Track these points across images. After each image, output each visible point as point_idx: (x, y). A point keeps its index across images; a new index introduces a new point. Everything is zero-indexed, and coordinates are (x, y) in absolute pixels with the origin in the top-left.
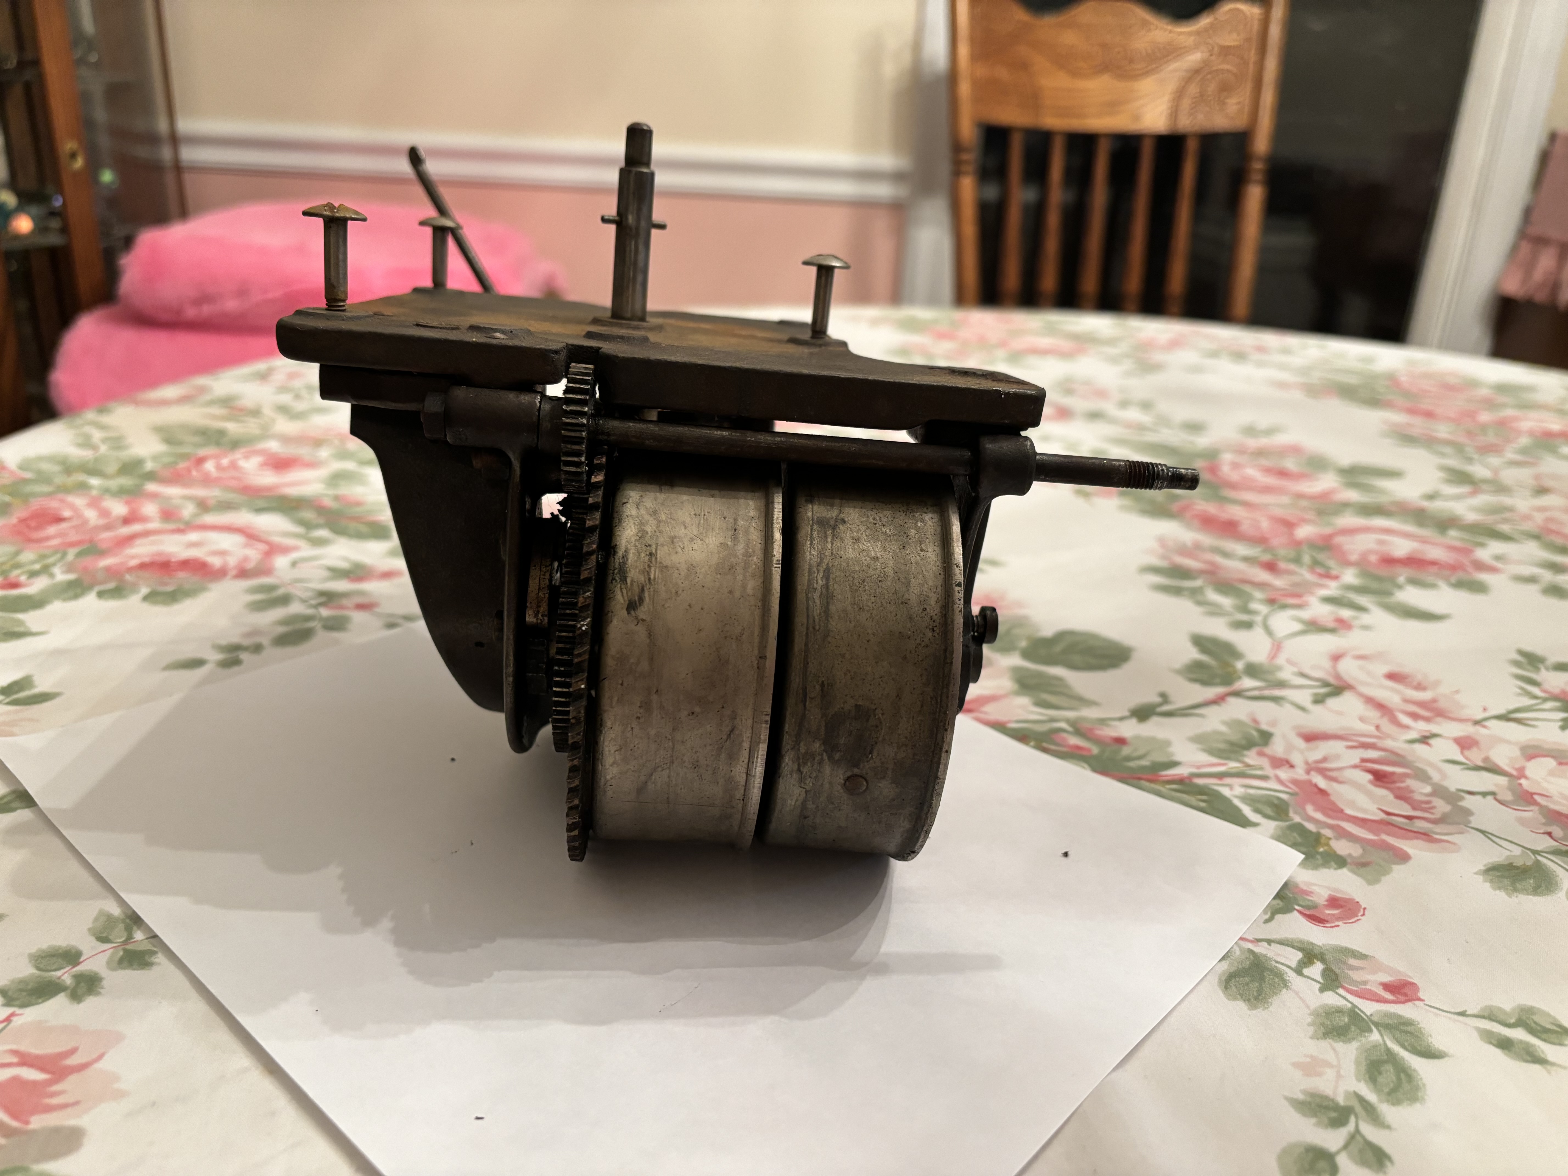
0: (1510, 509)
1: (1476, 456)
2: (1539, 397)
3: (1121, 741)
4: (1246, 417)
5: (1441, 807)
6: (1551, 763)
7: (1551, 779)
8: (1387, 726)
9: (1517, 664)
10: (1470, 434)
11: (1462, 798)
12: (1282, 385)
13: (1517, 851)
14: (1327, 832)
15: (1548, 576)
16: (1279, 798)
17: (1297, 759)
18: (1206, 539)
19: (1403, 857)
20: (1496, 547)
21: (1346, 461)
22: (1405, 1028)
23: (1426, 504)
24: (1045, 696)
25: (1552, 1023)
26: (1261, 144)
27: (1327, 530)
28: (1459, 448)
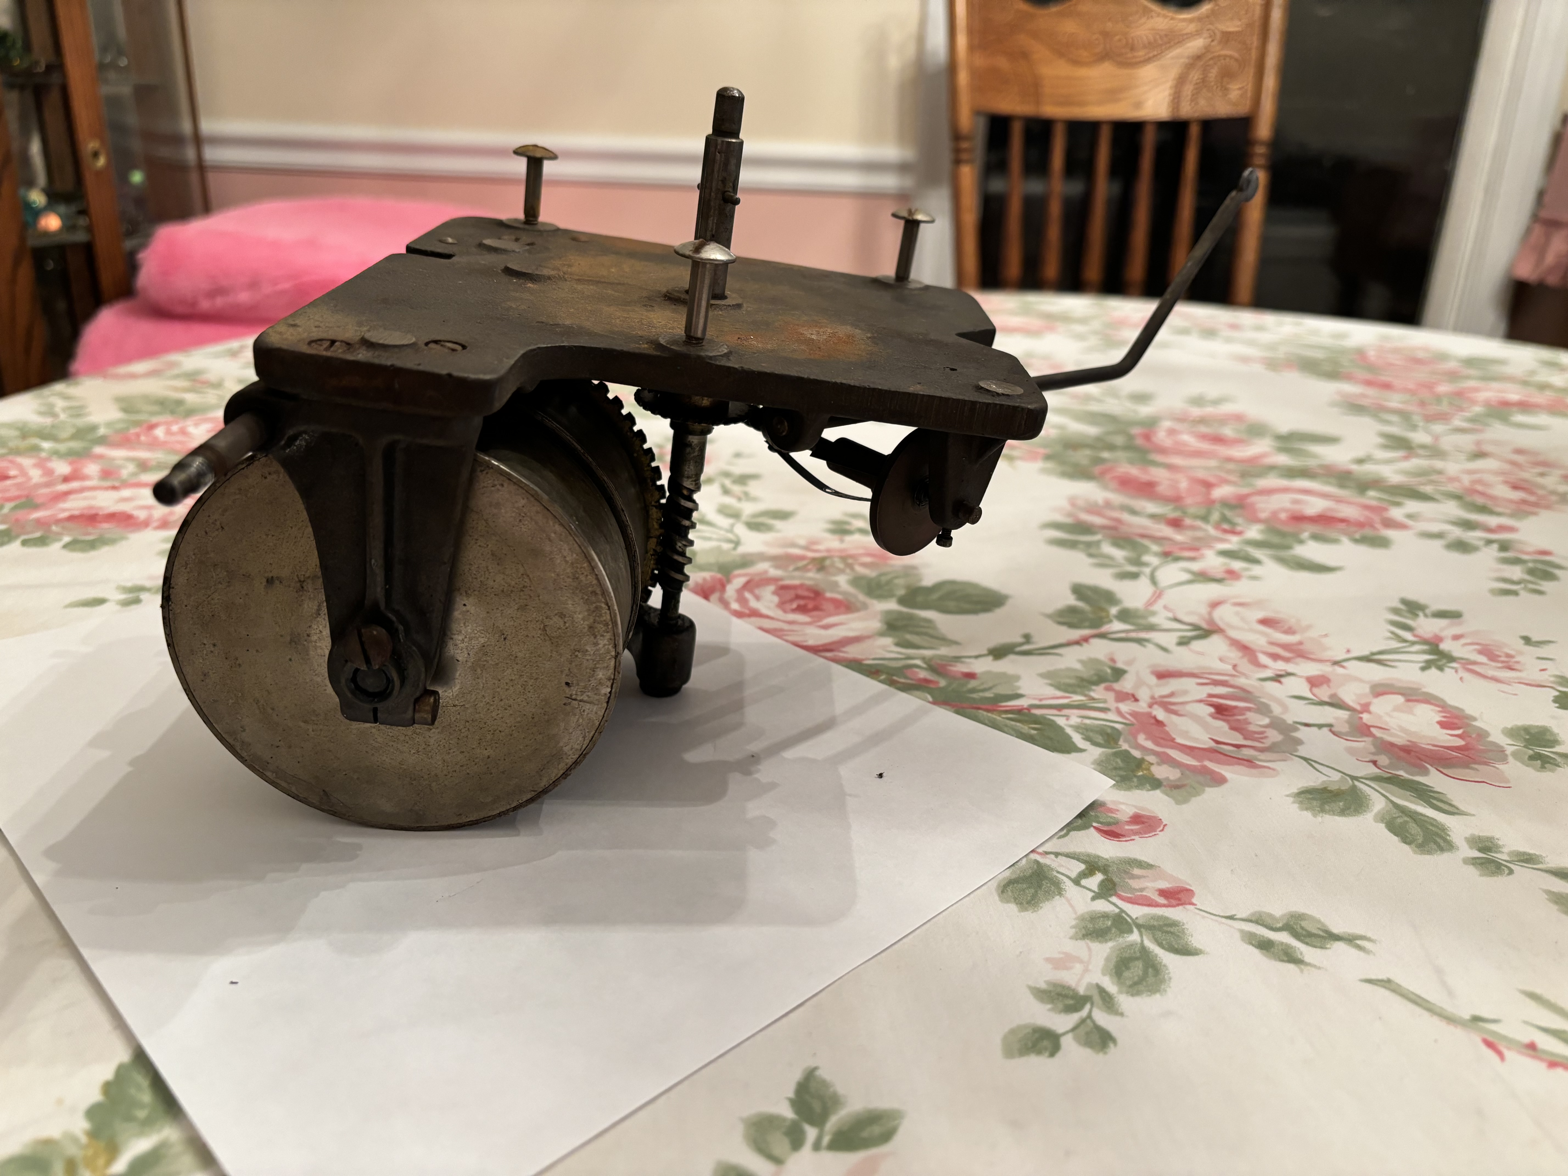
0: (1440, 472)
1: (1421, 424)
2: (1508, 370)
3: (971, 676)
4: (1195, 389)
5: (1274, 736)
6: (1400, 699)
7: (1395, 714)
8: (1245, 665)
9: (1396, 611)
10: (1422, 404)
11: (1297, 730)
12: (1245, 360)
13: (1336, 776)
14: (1151, 759)
15: (1457, 532)
16: (1113, 728)
17: (1144, 695)
18: (1117, 498)
19: (1220, 780)
20: (1412, 506)
21: (1284, 428)
22: (1169, 929)
23: (1354, 467)
24: (909, 637)
25: (1319, 928)
26: (1264, 129)
27: (1245, 491)
28: (1405, 416)
